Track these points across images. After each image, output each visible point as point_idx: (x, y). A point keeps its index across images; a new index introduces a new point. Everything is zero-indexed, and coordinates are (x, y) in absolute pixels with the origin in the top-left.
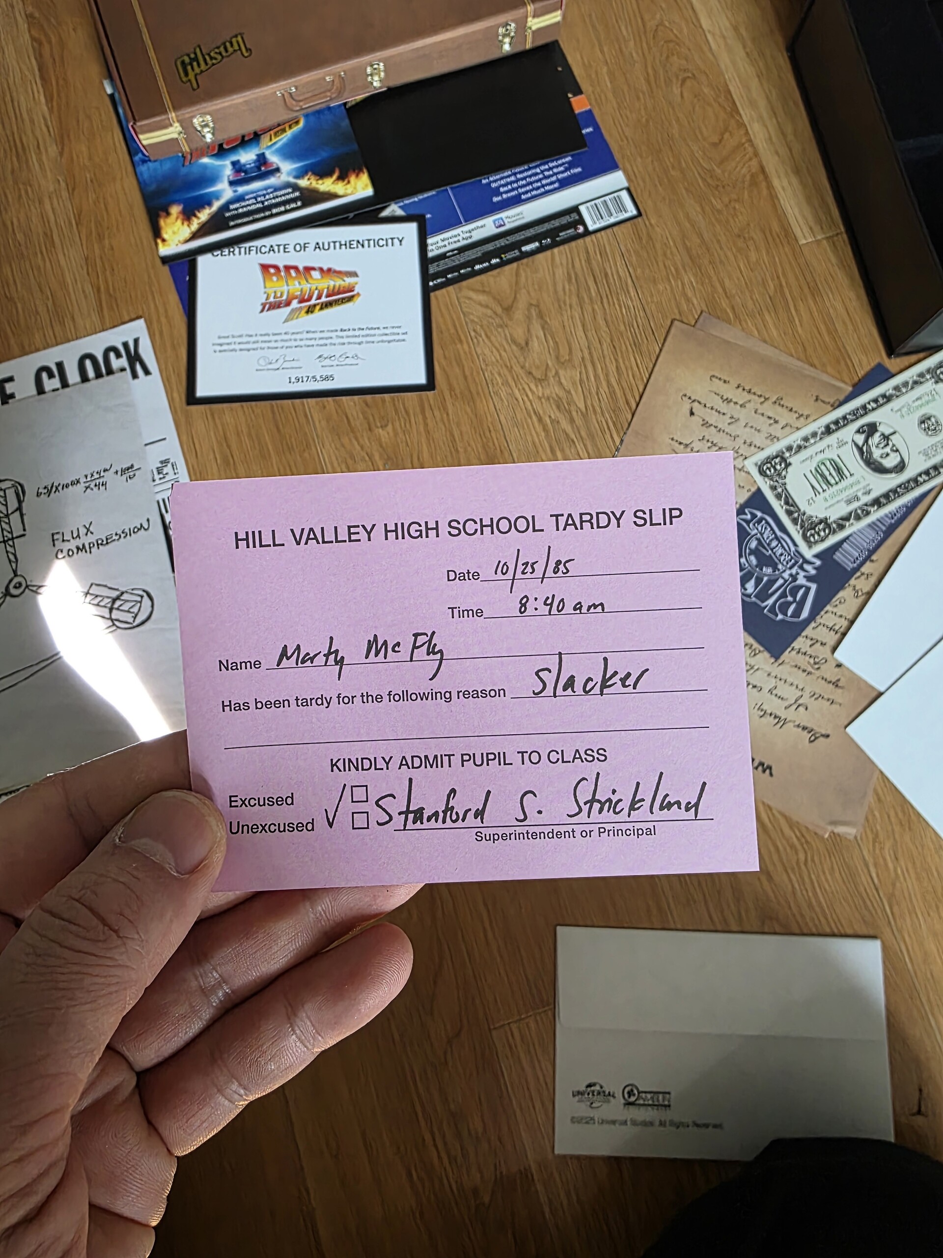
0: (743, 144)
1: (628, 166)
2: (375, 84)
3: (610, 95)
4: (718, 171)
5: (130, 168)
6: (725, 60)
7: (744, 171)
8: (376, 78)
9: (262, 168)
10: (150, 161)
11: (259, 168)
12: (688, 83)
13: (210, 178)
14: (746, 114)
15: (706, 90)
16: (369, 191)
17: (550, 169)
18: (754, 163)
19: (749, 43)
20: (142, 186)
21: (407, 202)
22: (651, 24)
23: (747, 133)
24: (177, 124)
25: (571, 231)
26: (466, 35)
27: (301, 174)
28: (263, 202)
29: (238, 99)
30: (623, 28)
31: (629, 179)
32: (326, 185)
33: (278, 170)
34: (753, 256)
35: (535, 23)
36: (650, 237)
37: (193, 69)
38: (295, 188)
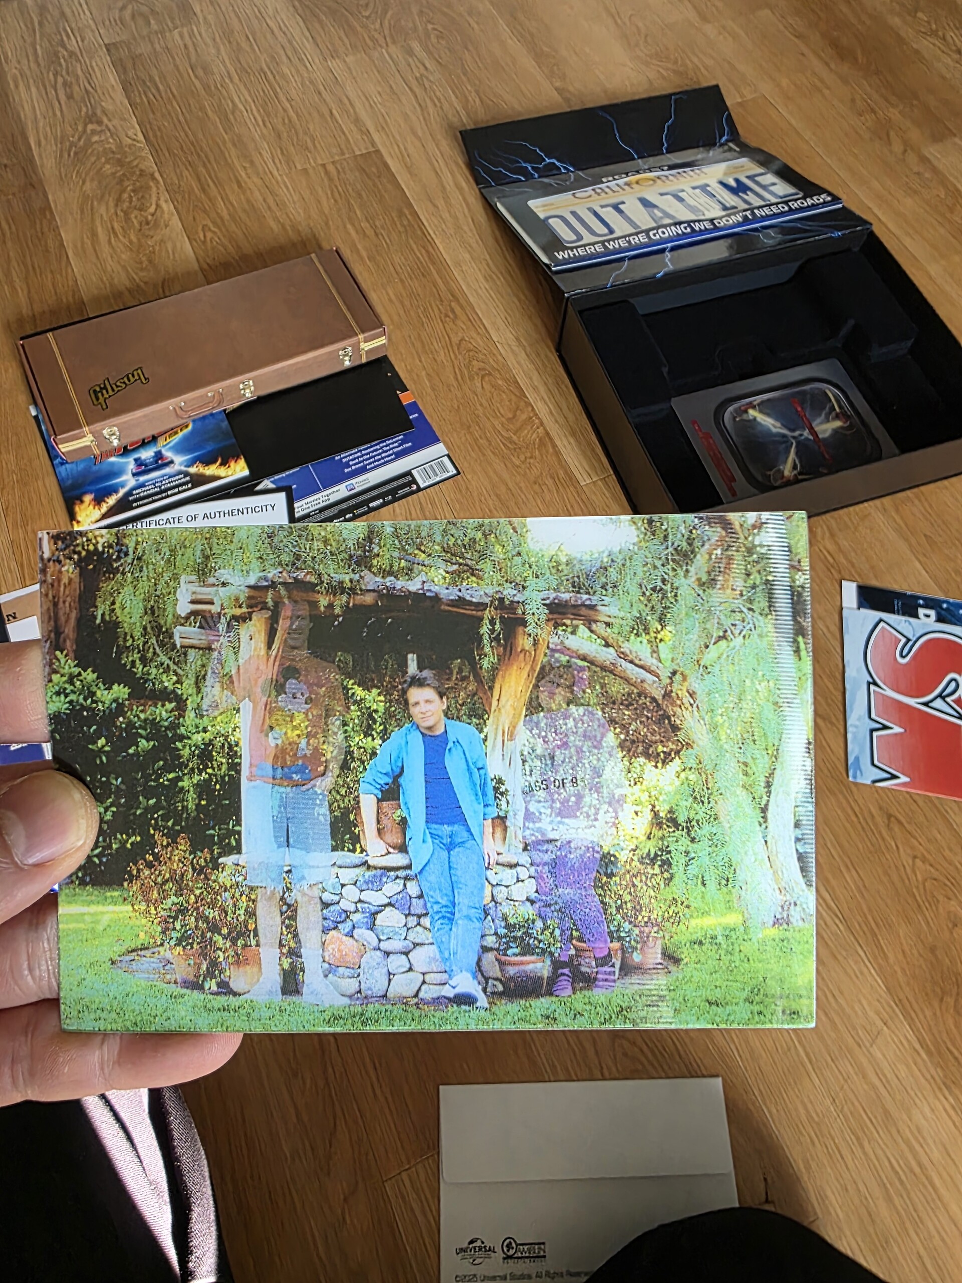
0: (531, 418)
1: (447, 439)
2: (247, 395)
3: (429, 390)
4: (515, 438)
5: (50, 469)
6: (511, 361)
7: (534, 436)
8: (248, 391)
9: (159, 462)
10: (67, 462)
11: (156, 462)
12: (487, 378)
13: (117, 472)
14: (531, 396)
15: (500, 382)
16: (246, 472)
17: (386, 446)
18: (541, 430)
19: (528, 349)
20: (60, 482)
21: (276, 477)
22: (455, 340)
23: (533, 409)
24: (90, 435)
25: (407, 489)
26: (315, 358)
27: (191, 464)
28: (160, 487)
29: (139, 413)
30: (435, 344)
31: (448, 448)
32: (211, 470)
33: (172, 462)
34: (548, 497)
35: (366, 346)
36: (467, 488)
37: (103, 395)
38: (186, 474)
